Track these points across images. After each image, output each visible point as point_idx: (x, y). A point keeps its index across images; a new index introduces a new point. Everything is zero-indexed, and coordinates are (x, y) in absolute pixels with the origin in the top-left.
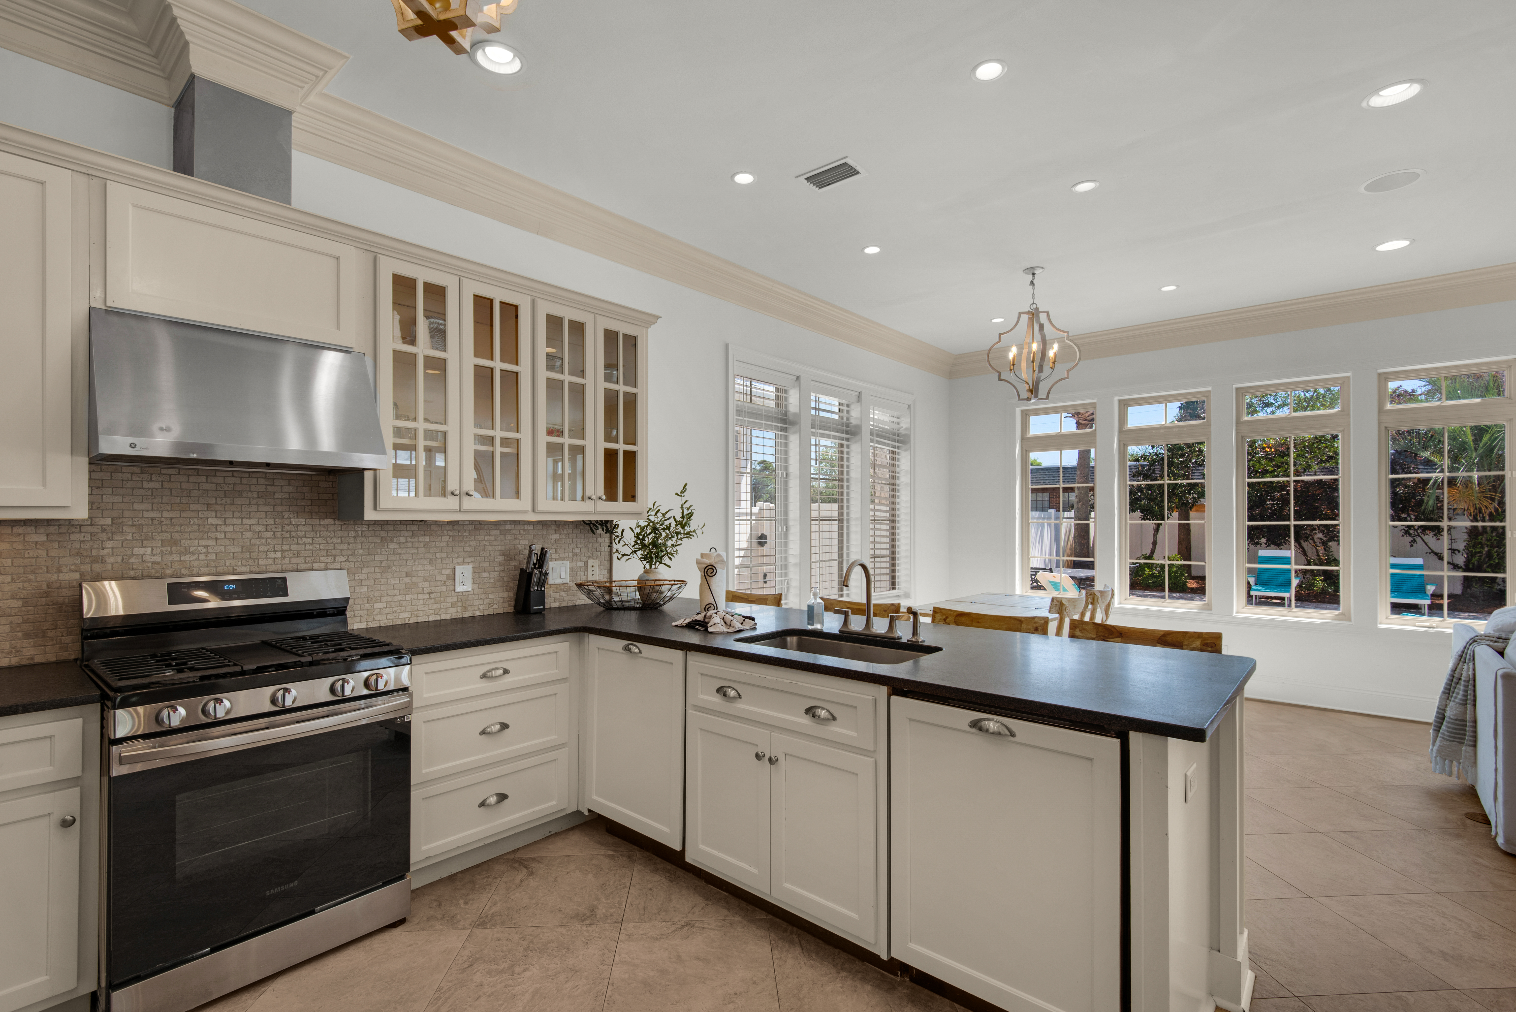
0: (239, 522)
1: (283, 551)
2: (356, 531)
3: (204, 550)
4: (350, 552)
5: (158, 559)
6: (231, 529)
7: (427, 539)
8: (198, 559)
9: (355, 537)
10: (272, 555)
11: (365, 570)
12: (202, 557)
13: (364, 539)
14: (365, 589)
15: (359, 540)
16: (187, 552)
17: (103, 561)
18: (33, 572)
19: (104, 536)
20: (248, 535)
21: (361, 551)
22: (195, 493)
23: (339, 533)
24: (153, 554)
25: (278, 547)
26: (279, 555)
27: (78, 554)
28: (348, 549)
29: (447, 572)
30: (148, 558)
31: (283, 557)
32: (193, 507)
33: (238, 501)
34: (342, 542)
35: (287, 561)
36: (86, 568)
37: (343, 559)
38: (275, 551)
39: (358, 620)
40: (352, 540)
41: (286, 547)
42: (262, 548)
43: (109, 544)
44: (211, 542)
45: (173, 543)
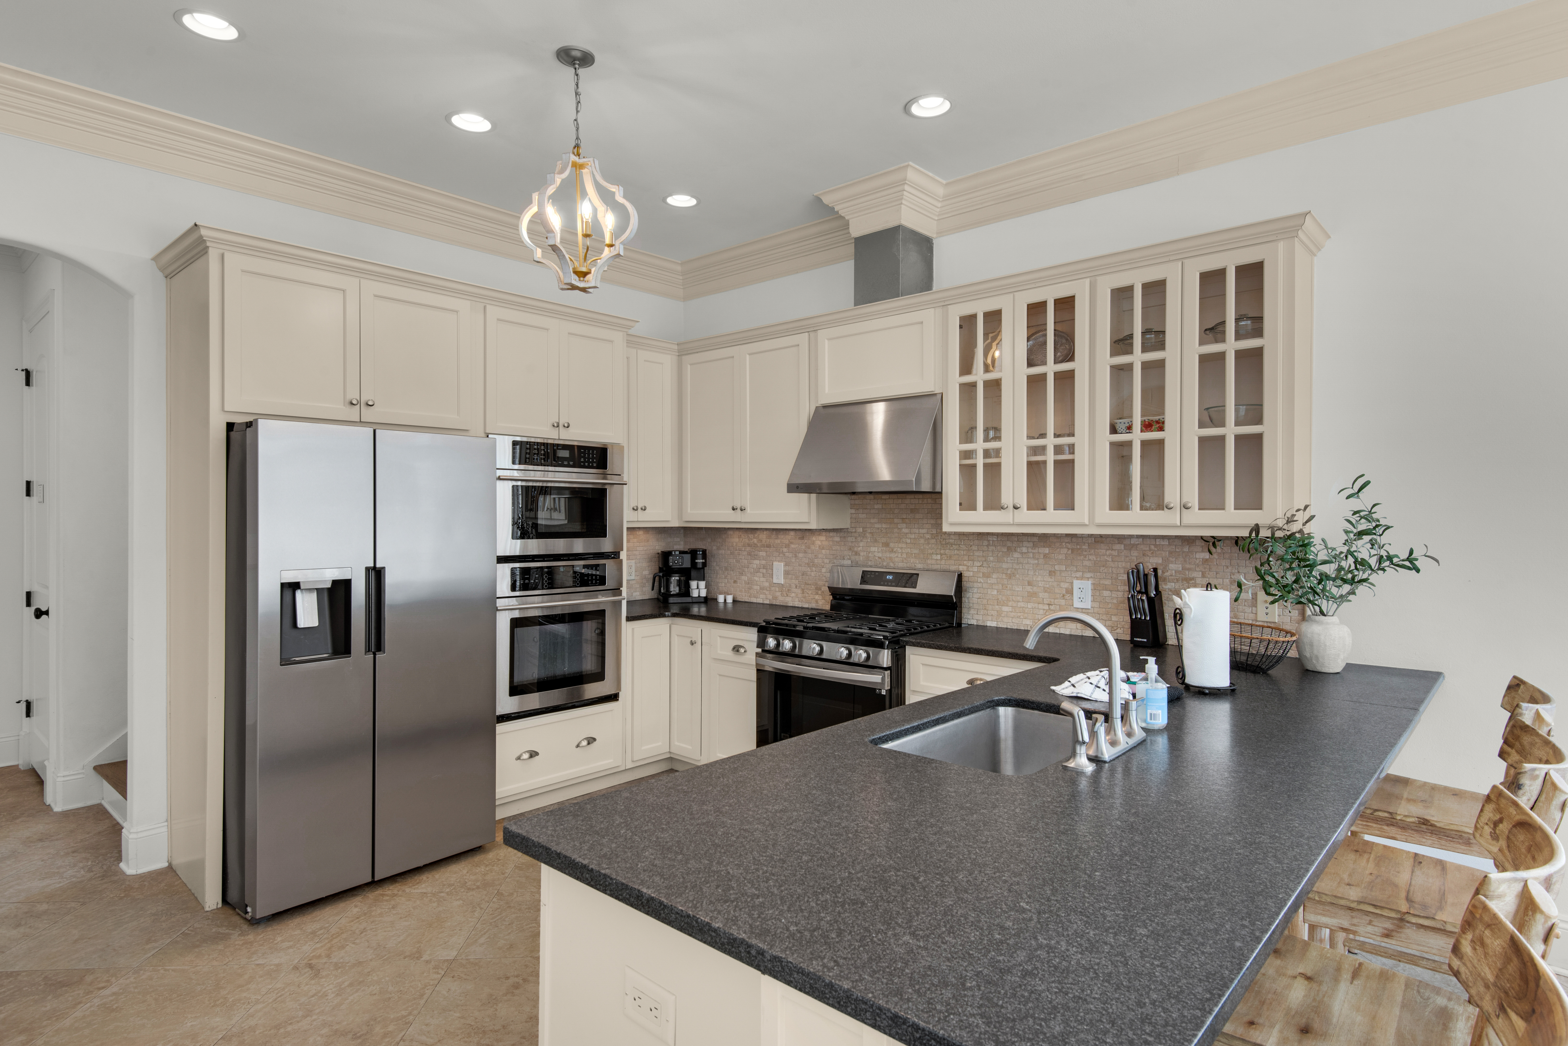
0: (917, 531)
1: (941, 555)
2: (989, 541)
3: (900, 551)
4: (984, 559)
5: (880, 555)
6: (913, 536)
7: (1047, 550)
8: (897, 557)
9: (988, 546)
10: (934, 557)
11: (995, 576)
12: (900, 556)
13: (994, 548)
14: (995, 592)
15: (991, 548)
16: (892, 551)
17: (859, 555)
18: (835, 558)
19: (859, 539)
20: (922, 541)
21: (992, 558)
22: (896, 511)
23: (976, 542)
24: (879, 552)
25: (938, 551)
26: (939, 557)
27: (850, 549)
28: (983, 556)
29: (1065, 585)
30: (876, 554)
31: (941, 559)
32: (896, 521)
33: (917, 516)
34: (978, 550)
35: (943, 562)
36: (853, 558)
37: (979, 564)
38: (937, 554)
39: (990, 618)
40: (985, 548)
41: (942, 552)
42: (930, 551)
43: (861, 544)
44: (904, 546)
45: (886, 545)
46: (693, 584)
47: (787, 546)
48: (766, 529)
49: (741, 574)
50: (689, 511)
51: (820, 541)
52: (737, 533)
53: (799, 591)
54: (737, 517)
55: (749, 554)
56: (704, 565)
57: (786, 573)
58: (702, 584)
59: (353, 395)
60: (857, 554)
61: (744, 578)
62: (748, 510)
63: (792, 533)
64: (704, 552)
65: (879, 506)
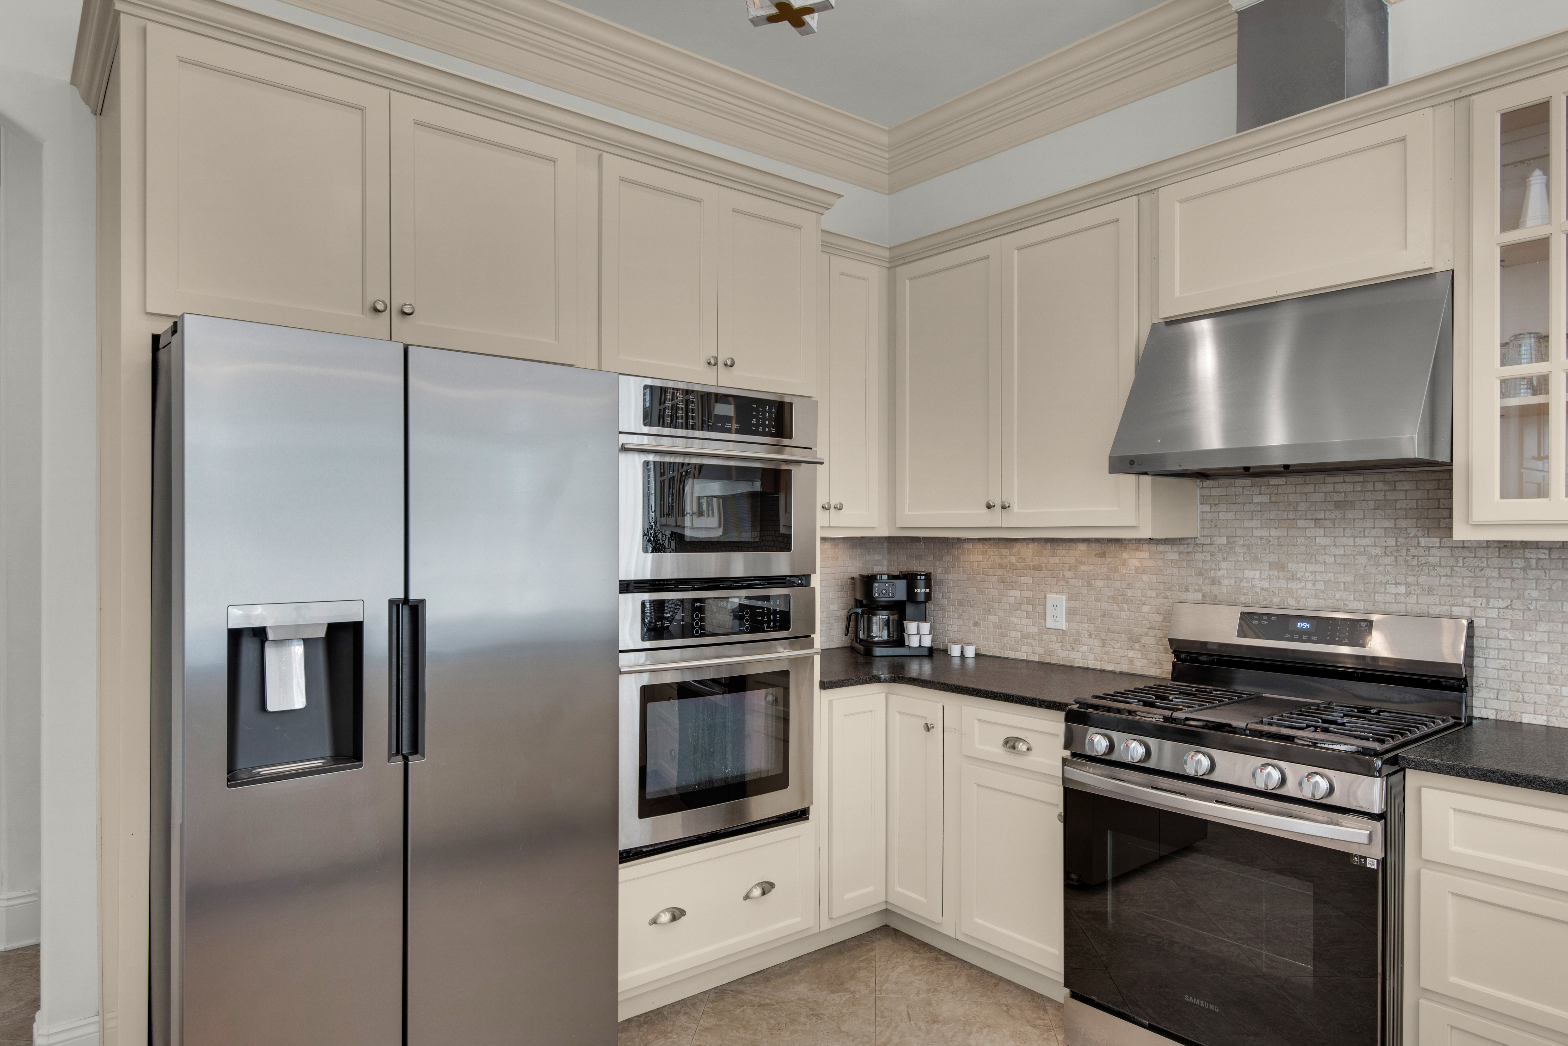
0: (1351, 542)
1: (1408, 585)
2: (1526, 559)
3: (1311, 577)
4: (1514, 594)
5: (1266, 584)
6: (1341, 551)
8: (1304, 588)
9: (1524, 569)
10: (1392, 589)
11: (1542, 627)
12: (1309, 585)
13: (1541, 573)
14: (1544, 659)
15: (1532, 574)
16: (1293, 577)
17: (1220, 584)
18: (1170, 589)
19: (1219, 556)
20: (1362, 559)
21: (1535, 594)
22: (1303, 506)
23: (1495, 562)
24: (1262, 579)
25: (1401, 579)
26: (1402, 589)
27: (1200, 574)
28: (1512, 589)
30: (1256, 582)
31: (1407, 594)
32: (1301, 523)
33: (1350, 514)
34: (1500, 576)
35: (1413, 599)
36: (1207, 589)
37: (1502, 604)
38: (1397, 584)
39: (1531, 708)
40: (1518, 574)
41: (1410, 579)
42: (1380, 578)
43: (1224, 565)
44: (1320, 568)
45: (1280, 566)
46: (911, 627)
47: (1073, 568)
48: (1033, 540)
49: (988, 612)
50: (907, 512)
51: (1136, 559)
52: (980, 546)
53: (1096, 642)
54: (996, 519)
55: (1002, 580)
56: (928, 596)
57: (1071, 613)
58: (925, 627)
59: (378, 294)
60: (1214, 581)
61: (992, 618)
62: (1016, 508)
63: (1083, 547)
64: (928, 576)
65: (1265, 498)
